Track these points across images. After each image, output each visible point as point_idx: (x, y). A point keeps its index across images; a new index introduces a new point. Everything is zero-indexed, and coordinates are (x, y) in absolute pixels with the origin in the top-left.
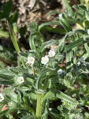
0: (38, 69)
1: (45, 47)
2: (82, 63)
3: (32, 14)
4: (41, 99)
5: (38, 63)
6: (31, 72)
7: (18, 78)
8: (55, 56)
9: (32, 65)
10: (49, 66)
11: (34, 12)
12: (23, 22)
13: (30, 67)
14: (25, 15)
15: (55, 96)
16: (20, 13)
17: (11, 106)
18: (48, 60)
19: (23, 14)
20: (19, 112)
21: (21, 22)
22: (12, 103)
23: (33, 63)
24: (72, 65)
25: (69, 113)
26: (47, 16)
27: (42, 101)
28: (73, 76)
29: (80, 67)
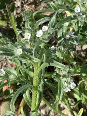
0: (34, 44)
1: (39, 24)
2: (71, 36)
3: (27, 6)
4: (37, 70)
5: (34, 39)
6: (28, 47)
7: (17, 50)
8: (47, 31)
9: (28, 41)
10: (43, 39)
11: (28, 5)
12: (19, 14)
13: (27, 42)
14: (21, 7)
15: (49, 64)
16: (16, 6)
17: (11, 78)
18: (42, 34)
19: (18, 7)
20: (18, 84)
21: (17, 13)
22: (12, 76)
23: (29, 38)
24: (63, 39)
25: (61, 78)
26: (40, 8)
27: (38, 72)
28: (64, 47)
29: (70, 39)
